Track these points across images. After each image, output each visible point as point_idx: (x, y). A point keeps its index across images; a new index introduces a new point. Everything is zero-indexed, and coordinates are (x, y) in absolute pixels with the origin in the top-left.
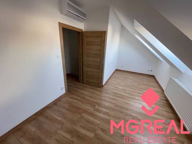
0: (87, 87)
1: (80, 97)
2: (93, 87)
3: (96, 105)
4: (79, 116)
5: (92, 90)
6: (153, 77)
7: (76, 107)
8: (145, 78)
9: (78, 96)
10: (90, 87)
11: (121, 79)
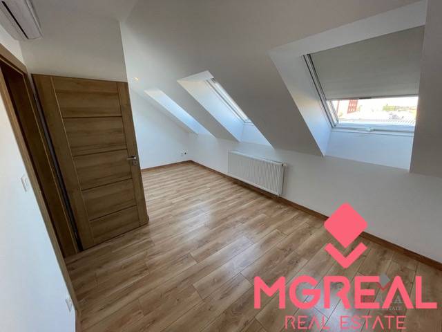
0: (111, 248)
1: (136, 275)
2: (127, 236)
3: (187, 252)
4: (195, 294)
5: (136, 243)
6: (191, 162)
7: (161, 296)
8: (184, 168)
9: (125, 280)
10: (117, 241)
11: (155, 188)
